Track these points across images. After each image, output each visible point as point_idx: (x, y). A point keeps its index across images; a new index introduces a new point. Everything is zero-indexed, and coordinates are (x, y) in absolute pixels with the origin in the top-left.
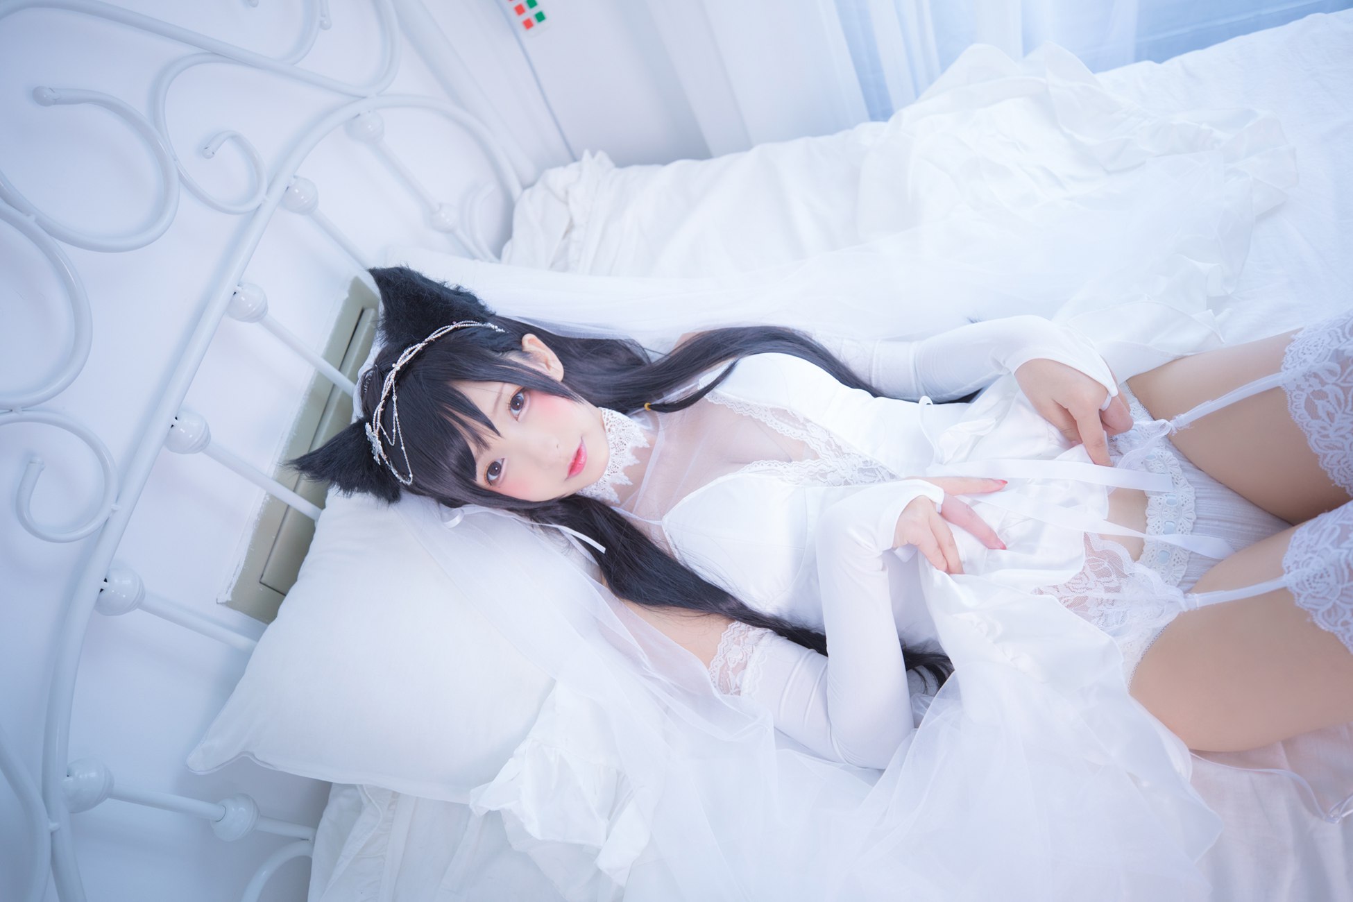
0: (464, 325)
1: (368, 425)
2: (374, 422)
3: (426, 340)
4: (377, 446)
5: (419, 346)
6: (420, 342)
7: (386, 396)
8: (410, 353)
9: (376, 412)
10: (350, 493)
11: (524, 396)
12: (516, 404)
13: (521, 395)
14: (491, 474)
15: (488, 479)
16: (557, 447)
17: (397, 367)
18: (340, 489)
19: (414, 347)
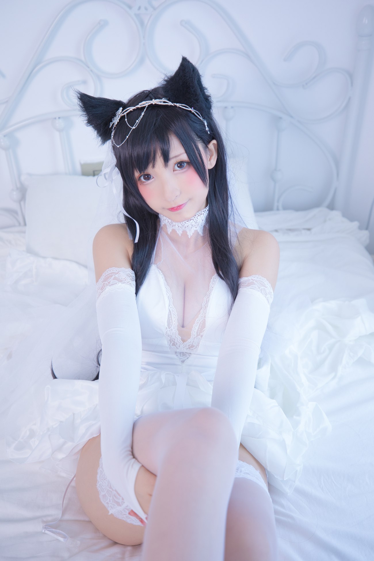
0: (195, 113)
1: (121, 109)
2: (124, 111)
3: (175, 104)
4: (116, 120)
5: (170, 104)
6: (172, 102)
7: (139, 108)
8: (164, 102)
9: (129, 108)
10: (89, 125)
11: (186, 166)
12: (180, 164)
13: (185, 164)
14: (144, 177)
15: (140, 177)
16: (176, 196)
17: (154, 102)
18: (87, 120)
19: (168, 102)
